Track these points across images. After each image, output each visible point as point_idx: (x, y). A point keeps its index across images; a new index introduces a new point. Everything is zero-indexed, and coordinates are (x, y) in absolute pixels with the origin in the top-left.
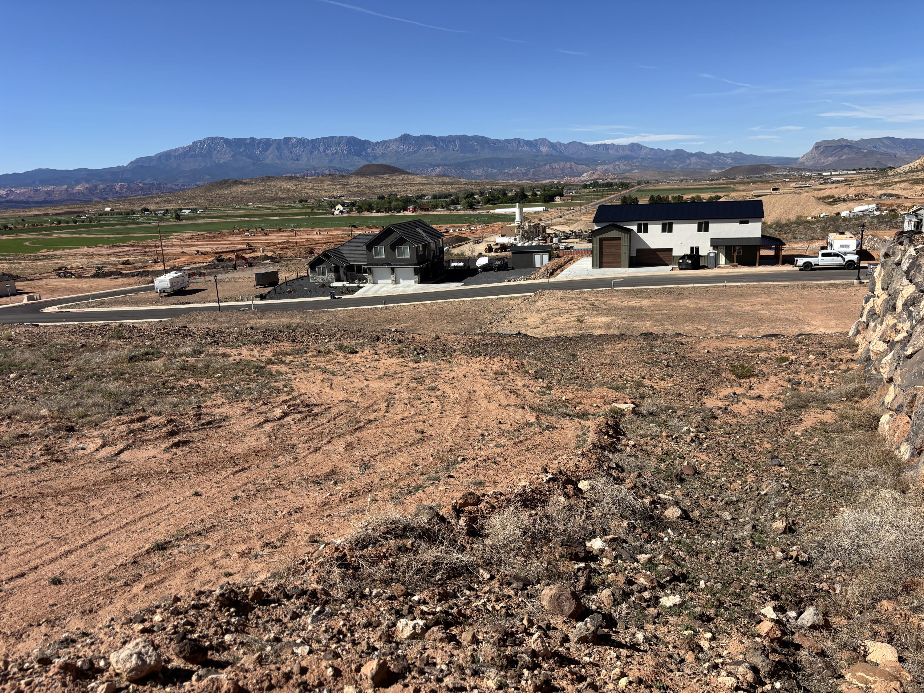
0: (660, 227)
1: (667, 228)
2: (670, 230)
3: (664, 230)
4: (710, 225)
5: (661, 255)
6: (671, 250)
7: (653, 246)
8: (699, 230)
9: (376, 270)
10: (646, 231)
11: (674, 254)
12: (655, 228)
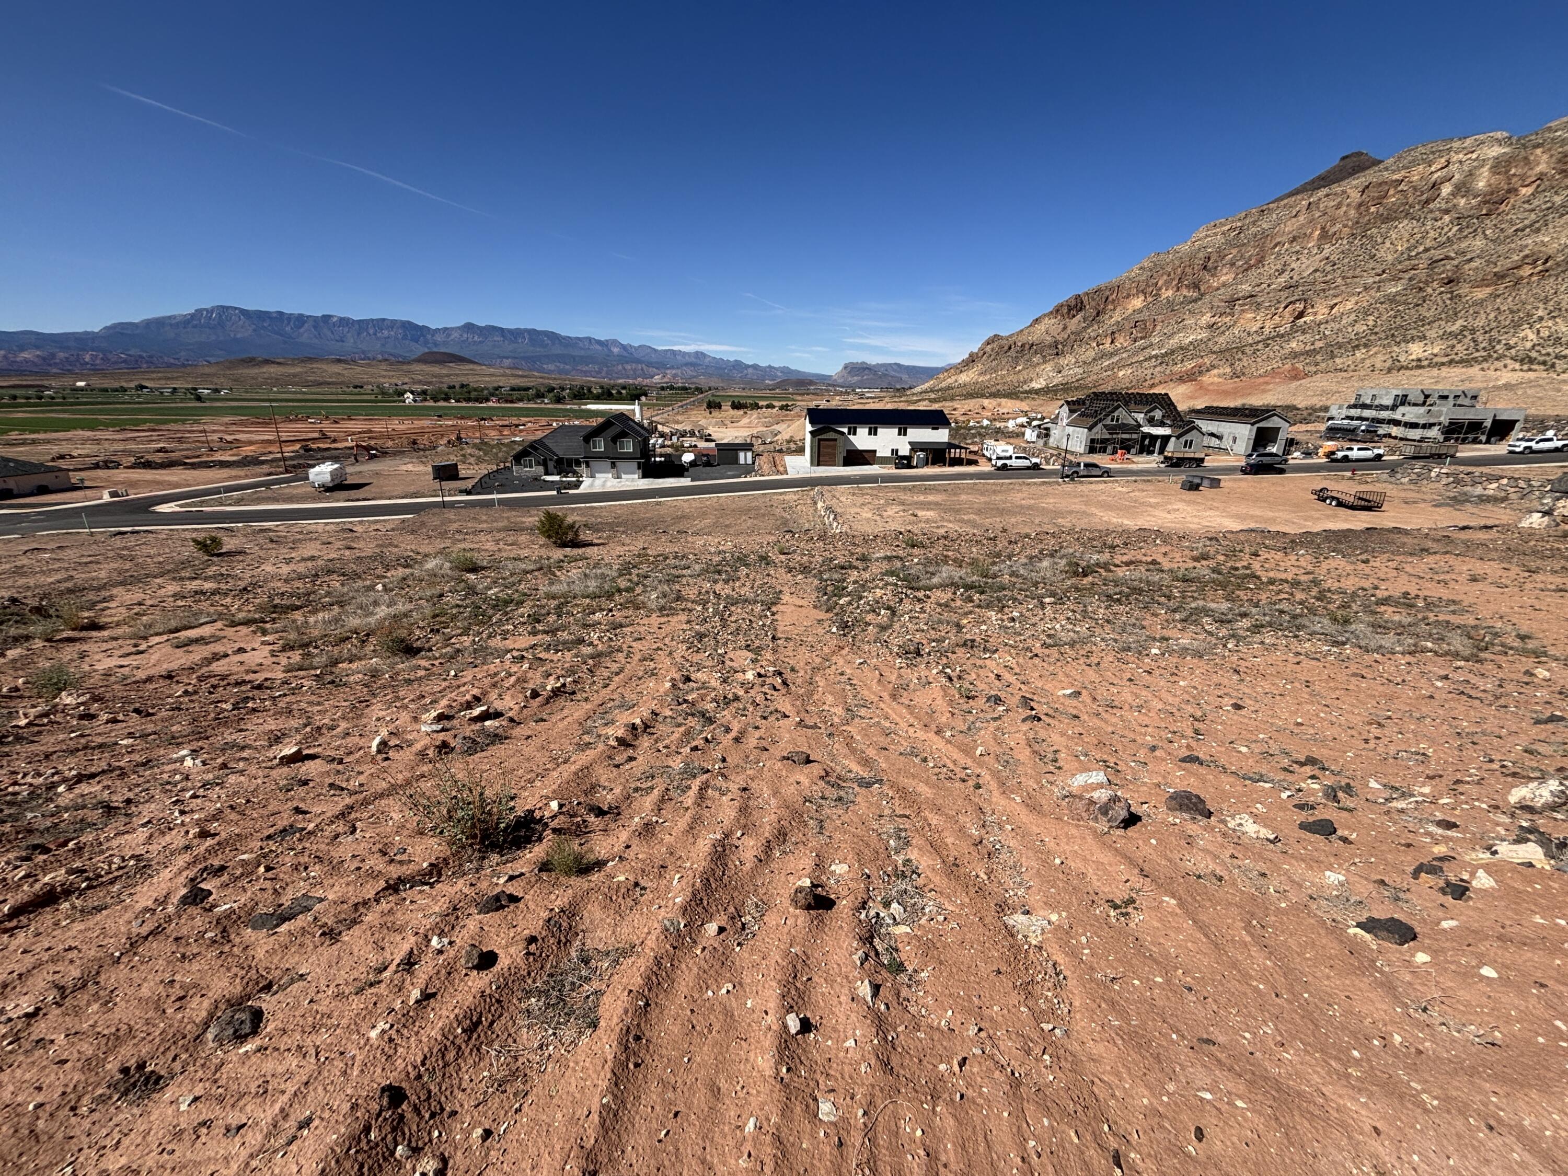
0: (867, 430)
1: (873, 432)
2: (875, 434)
3: (870, 434)
4: (909, 430)
5: (866, 455)
6: (875, 451)
7: (860, 448)
8: (899, 434)
9: (594, 464)
10: (855, 434)
11: (878, 455)
12: (863, 431)
